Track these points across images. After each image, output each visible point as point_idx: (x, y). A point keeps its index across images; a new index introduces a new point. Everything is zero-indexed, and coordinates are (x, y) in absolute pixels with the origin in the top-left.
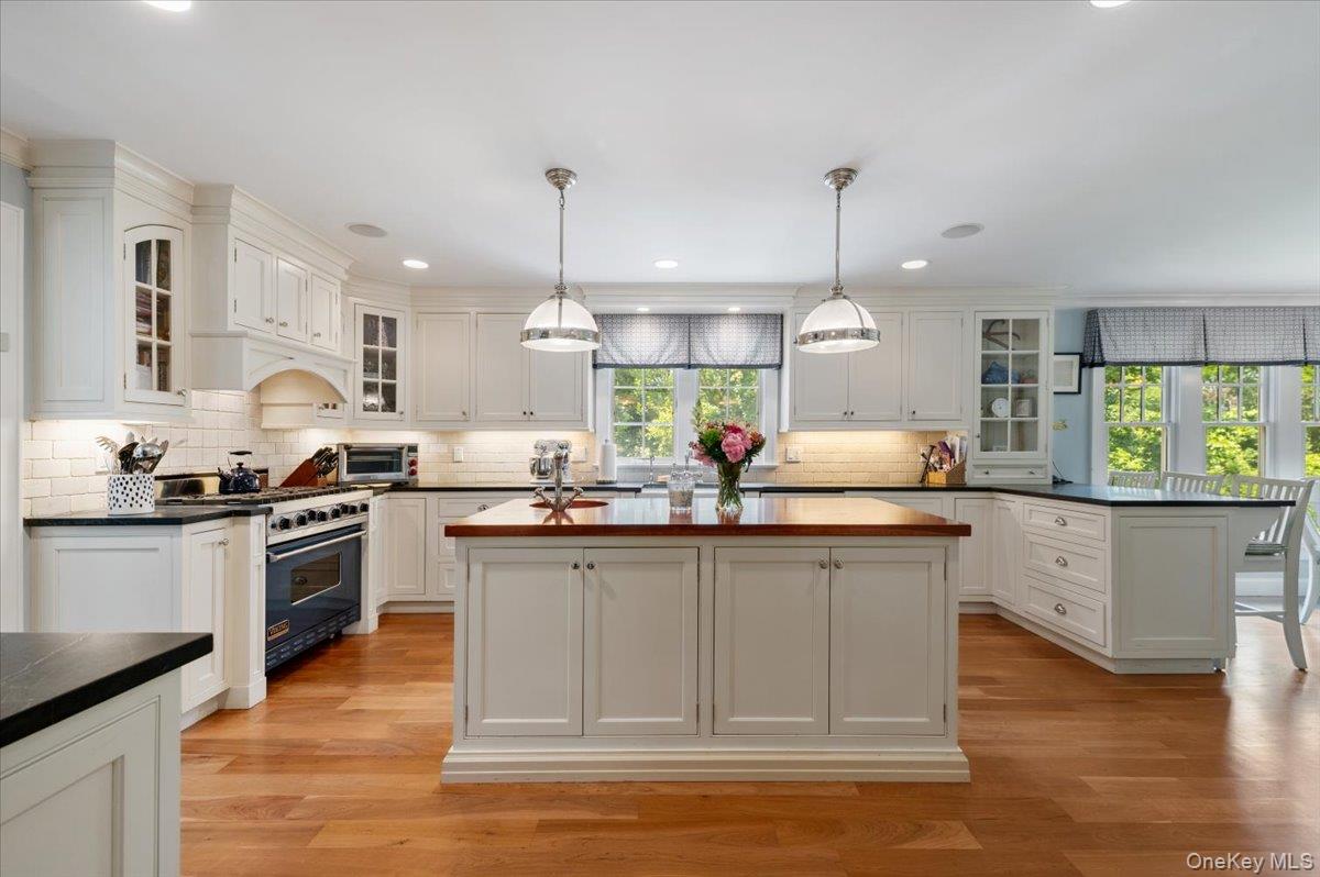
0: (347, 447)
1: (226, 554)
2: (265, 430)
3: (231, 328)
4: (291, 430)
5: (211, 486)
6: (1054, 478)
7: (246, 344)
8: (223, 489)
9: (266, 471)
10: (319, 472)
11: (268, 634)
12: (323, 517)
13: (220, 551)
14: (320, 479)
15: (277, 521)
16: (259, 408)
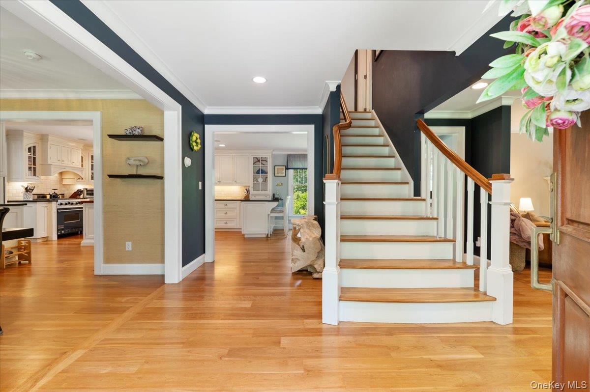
0: (86, 189)
1: (47, 209)
2: (64, 185)
3: (49, 163)
4: (72, 185)
5: (48, 197)
6: (274, 195)
7: (52, 166)
8: (51, 197)
9: (63, 194)
10: (78, 195)
11: (57, 227)
12: (72, 204)
13: (46, 208)
14: (78, 197)
15: (59, 203)
16: (62, 179)
